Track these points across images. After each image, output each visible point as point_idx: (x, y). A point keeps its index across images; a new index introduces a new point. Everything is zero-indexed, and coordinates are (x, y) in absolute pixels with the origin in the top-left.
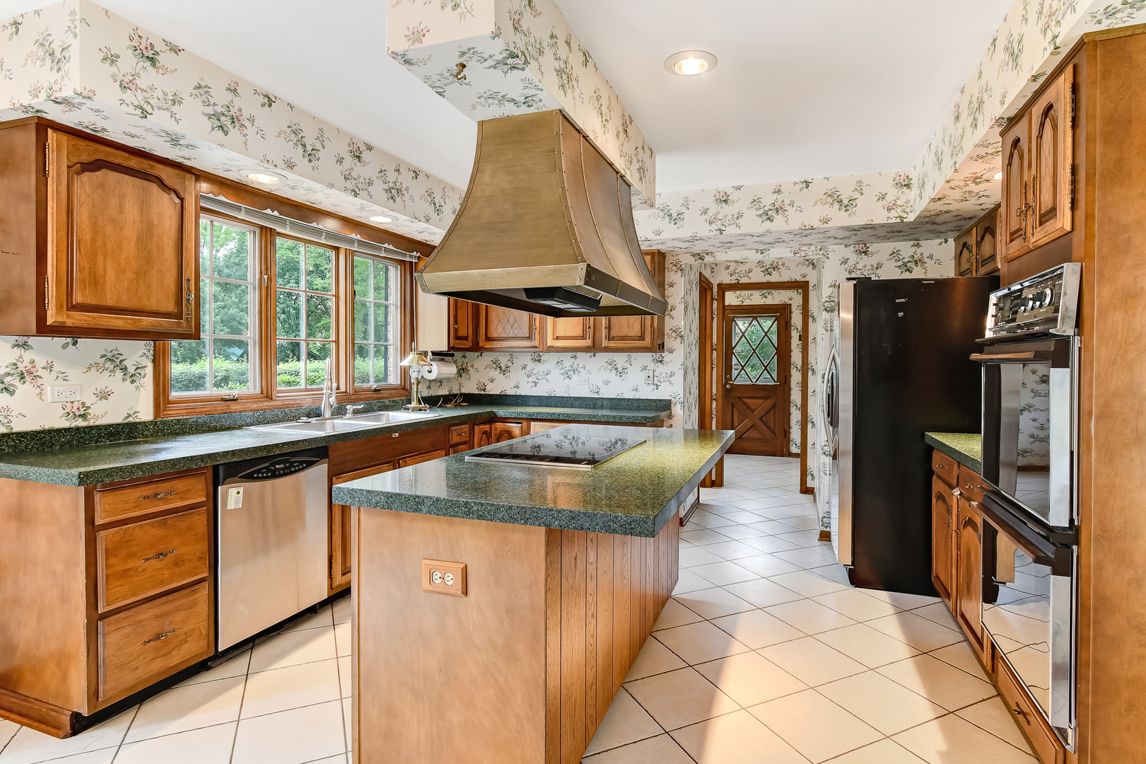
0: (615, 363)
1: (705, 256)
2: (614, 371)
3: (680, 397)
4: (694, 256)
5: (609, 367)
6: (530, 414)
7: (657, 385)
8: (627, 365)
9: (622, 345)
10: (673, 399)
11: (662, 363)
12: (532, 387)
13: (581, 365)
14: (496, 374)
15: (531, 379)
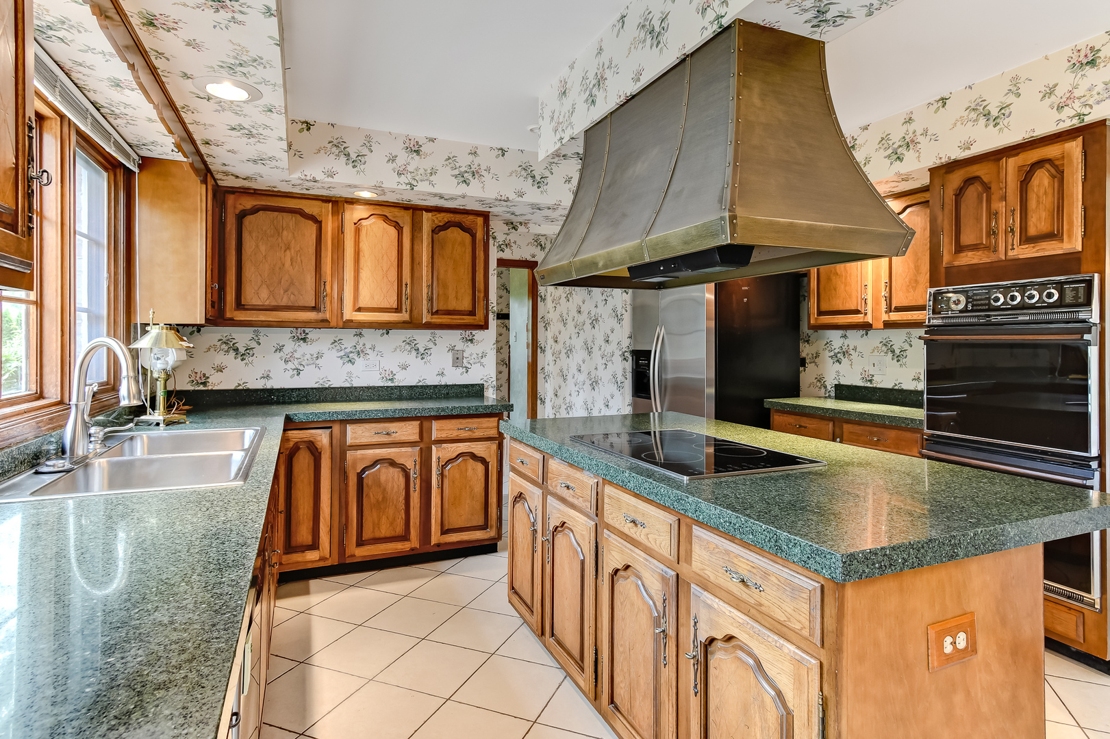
0: (416, 342)
1: (519, 226)
2: (414, 353)
3: (492, 380)
4: (507, 224)
5: (408, 347)
6: (348, 414)
7: (466, 367)
8: (431, 345)
9: (449, 321)
10: (485, 383)
11: (472, 343)
12: (292, 376)
13: (368, 346)
14: (229, 359)
15: (290, 366)
